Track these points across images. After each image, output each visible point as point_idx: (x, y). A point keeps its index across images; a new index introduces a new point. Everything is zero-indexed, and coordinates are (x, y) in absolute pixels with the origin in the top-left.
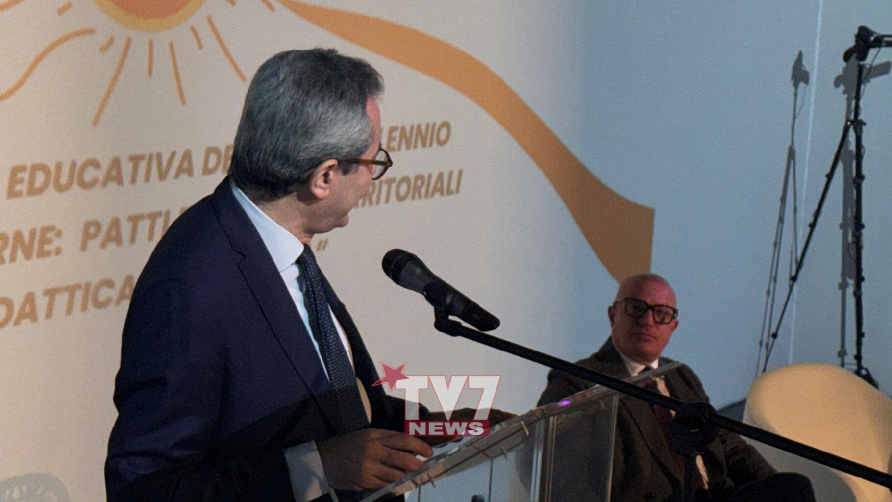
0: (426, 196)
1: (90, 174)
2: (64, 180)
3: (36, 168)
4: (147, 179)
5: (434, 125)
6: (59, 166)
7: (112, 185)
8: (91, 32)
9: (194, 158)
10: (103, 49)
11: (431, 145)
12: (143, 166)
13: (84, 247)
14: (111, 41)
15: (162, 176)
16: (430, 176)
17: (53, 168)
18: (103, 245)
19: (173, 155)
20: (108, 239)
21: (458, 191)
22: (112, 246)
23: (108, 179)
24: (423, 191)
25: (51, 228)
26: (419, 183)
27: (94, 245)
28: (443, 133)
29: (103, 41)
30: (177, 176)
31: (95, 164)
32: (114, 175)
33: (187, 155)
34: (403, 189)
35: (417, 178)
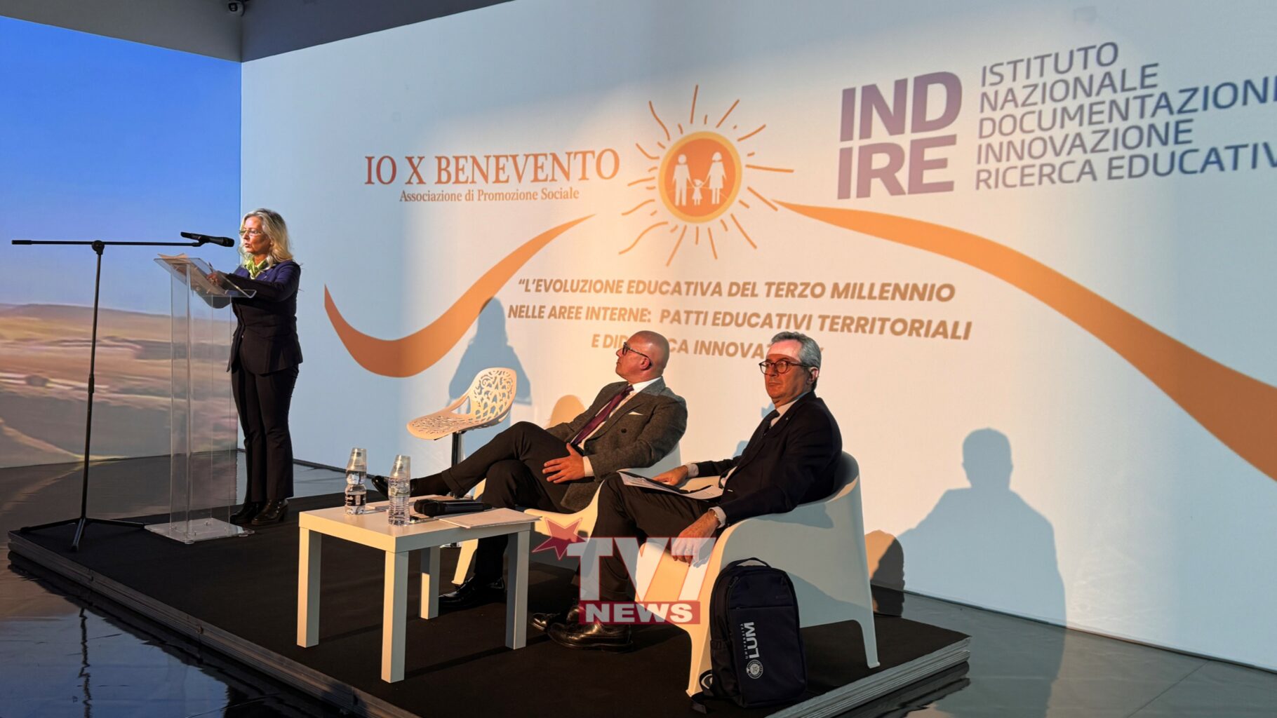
0: (926, 335)
1: (665, 288)
2: (652, 289)
3: (640, 282)
4: (695, 293)
5: (933, 286)
6: (650, 282)
7: (676, 294)
8: (666, 223)
9: (722, 286)
10: (673, 231)
11: (930, 299)
12: (692, 287)
13: (661, 321)
14: (676, 227)
15: (704, 293)
16: (930, 322)
17: (647, 283)
18: (671, 322)
19: (710, 284)
20: (673, 320)
21: (966, 337)
22: (676, 323)
23: (674, 291)
24: (922, 331)
25: (646, 310)
26: (917, 325)
27: (667, 321)
28: (945, 293)
29: (672, 226)
30: (712, 294)
31: (668, 284)
32: (677, 289)
33: (718, 285)
34: (899, 327)
35: (914, 321)
